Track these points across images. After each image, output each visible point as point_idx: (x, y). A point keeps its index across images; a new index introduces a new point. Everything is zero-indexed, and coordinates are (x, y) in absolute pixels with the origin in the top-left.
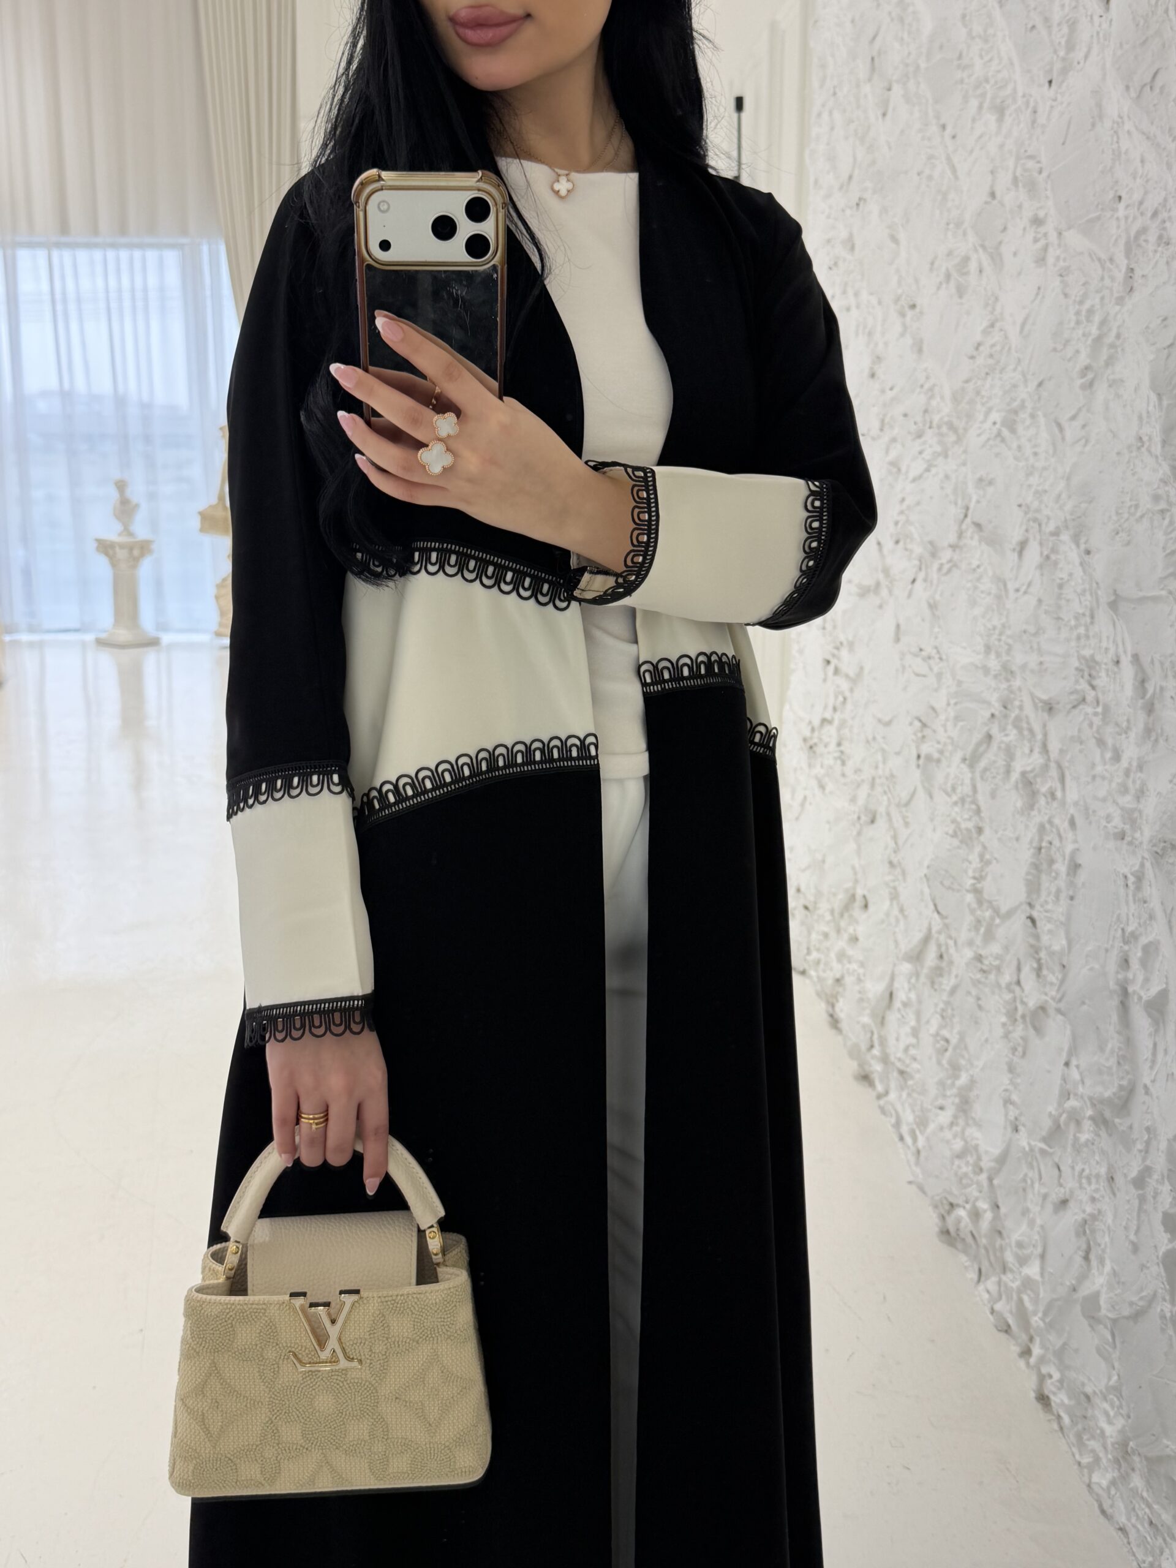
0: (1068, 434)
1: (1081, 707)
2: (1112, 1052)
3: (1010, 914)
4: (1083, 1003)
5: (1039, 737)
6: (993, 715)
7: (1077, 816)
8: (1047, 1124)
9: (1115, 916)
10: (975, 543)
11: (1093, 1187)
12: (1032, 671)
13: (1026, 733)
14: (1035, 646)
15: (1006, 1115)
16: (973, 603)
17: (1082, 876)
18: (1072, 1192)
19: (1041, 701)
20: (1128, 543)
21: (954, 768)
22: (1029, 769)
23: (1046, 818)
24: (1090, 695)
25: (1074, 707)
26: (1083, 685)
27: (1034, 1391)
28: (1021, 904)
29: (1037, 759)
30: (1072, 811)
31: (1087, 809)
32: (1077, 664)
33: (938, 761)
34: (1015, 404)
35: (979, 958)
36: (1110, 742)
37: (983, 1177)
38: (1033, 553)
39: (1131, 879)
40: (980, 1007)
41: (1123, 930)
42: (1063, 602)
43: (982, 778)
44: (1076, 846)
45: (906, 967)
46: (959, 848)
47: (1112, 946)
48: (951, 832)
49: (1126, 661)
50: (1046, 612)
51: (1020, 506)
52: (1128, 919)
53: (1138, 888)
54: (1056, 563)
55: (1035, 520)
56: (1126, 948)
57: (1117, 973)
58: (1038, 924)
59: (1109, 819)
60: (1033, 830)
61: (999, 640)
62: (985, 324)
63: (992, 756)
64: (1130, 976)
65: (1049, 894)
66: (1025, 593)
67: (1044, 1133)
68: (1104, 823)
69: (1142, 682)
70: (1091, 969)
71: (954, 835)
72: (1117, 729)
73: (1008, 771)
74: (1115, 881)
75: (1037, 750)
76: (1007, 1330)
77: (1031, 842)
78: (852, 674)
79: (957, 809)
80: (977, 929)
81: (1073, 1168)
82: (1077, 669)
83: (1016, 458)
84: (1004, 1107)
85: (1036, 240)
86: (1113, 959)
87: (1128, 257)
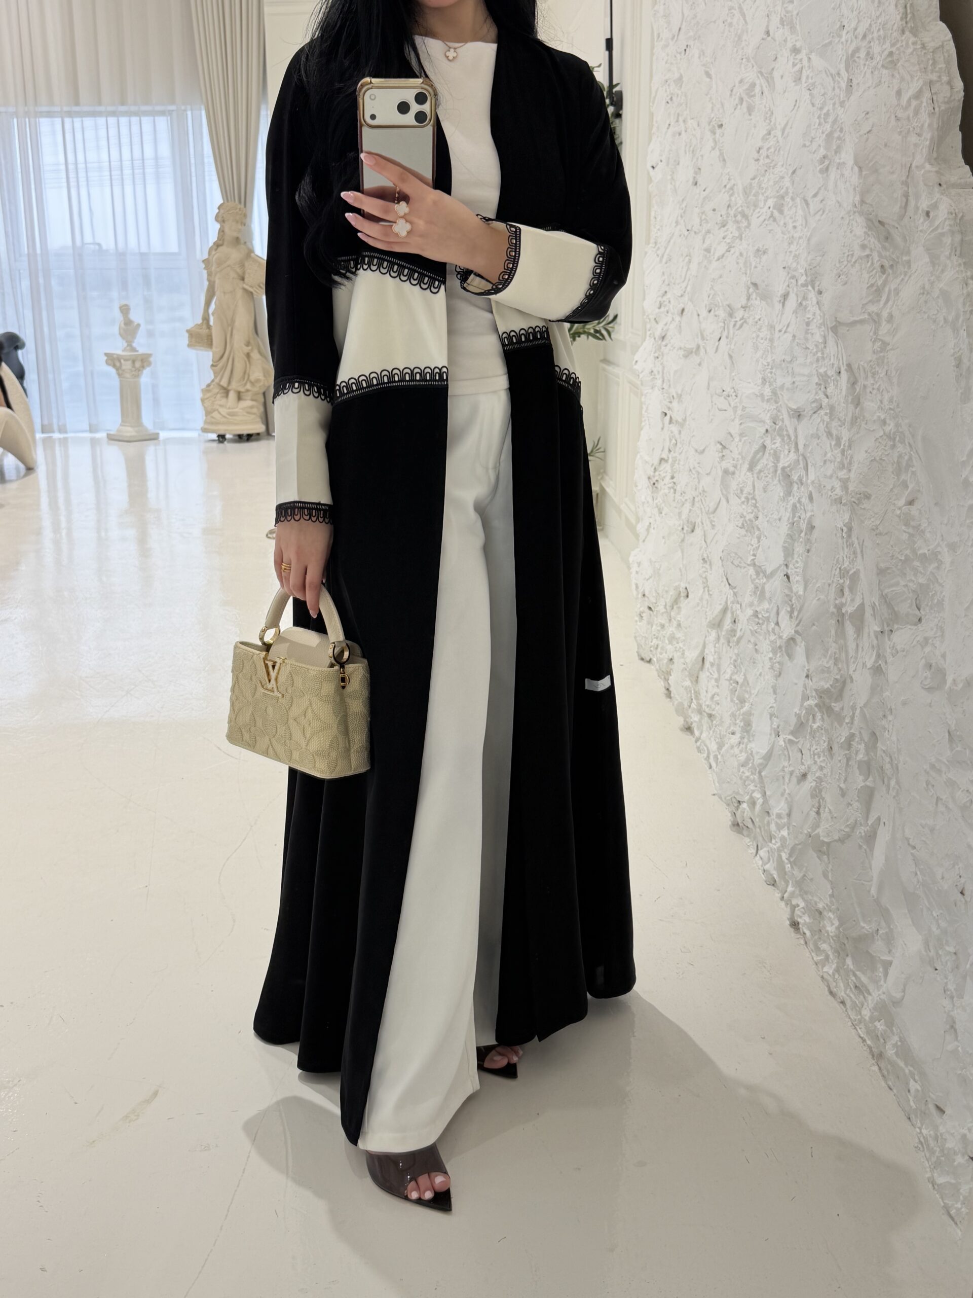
0: (812, 208)
1: (818, 411)
2: (831, 657)
3: (773, 574)
4: (814, 625)
5: (793, 438)
6: (767, 431)
7: (813, 492)
8: (793, 721)
9: (836, 560)
10: (758, 302)
11: (821, 759)
12: (788, 389)
13: (786, 438)
14: (790, 371)
15: (772, 723)
16: (756, 348)
17: (816, 534)
18: (809, 768)
19: (792, 410)
20: (846, 284)
21: (743, 476)
22: (786, 465)
23: (797, 499)
24: (825, 401)
25: (814, 413)
26: (821, 395)
27: (788, 919)
28: (780, 566)
29: (793, 456)
30: (810, 489)
31: (820, 485)
32: (817, 380)
33: (733, 473)
34: (782, 192)
35: (756, 614)
36: (834, 432)
37: (757, 775)
38: (792, 302)
39: (845, 529)
40: (756, 650)
41: (840, 568)
42: (809, 336)
43: (758, 477)
44: (813, 513)
45: (712, 634)
46: (745, 536)
47: (833, 581)
48: (740, 525)
49: (843, 370)
50: (798, 344)
51: (784, 268)
52: (843, 560)
53: (849, 536)
54: (806, 307)
55: (793, 277)
56: (842, 581)
57: (836, 599)
58: (791, 578)
59: (833, 489)
60: (788, 512)
61: (771, 373)
62: (765, 132)
63: (766, 461)
64: (843, 600)
65: (797, 554)
66: (785, 332)
67: (792, 728)
68: (830, 493)
69: (853, 382)
70: (819, 599)
71: (743, 527)
72: (839, 423)
73: (775, 469)
74: (836, 535)
75: (793, 450)
76: (773, 882)
77: (789, 519)
78: (680, 420)
79: (744, 506)
80: (755, 594)
81: (810, 750)
82: (817, 384)
83: (783, 233)
84: (771, 718)
85: (794, 65)
86: (834, 590)
87: (847, 71)
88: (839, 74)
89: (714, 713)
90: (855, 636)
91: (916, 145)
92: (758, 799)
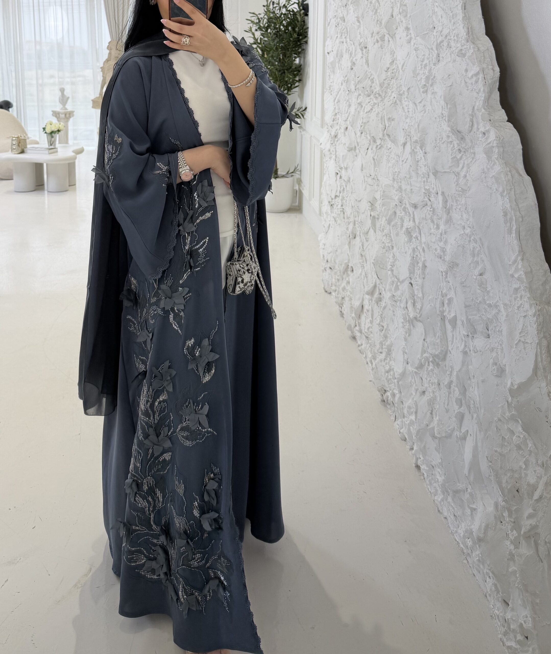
0: (418, 107)
1: (426, 207)
2: (438, 337)
3: (403, 281)
4: (428, 318)
5: (412, 216)
6: (396, 205)
7: (425, 247)
8: (417, 362)
9: (439, 286)
10: (388, 140)
12: (408, 192)
13: (408, 213)
14: (409, 183)
15: (404, 357)
16: (389, 161)
17: (427, 271)
18: (426, 388)
19: (412, 204)
20: (439, 152)
21: (383, 222)
22: (409, 227)
23: (415, 247)
24: (429, 203)
25: (423, 207)
26: (426, 199)
27: (414, 464)
28: (407, 278)
30: (423, 245)
31: (429, 245)
32: (424, 191)
33: (378, 219)
34: (401, 92)
35: (393, 296)
36: (436, 222)
37: (396, 381)
38: (409, 148)
39: (444, 274)
40: (394, 315)
41: (442, 291)
42: (419, 168)
43: (393, 228)
44: (425, 259)
45: (367, 297)
46: (386, 253)
47: (438, 298)
48: (382, 247)
49: (440, 193)
50: (413, 170)
51: (403, 129)
52: (443, 288)
53: (446, 277)
54: (416, 153)
55: (409, 136)
56: (443, 299)
57: (440, 307)
58: (413, 285)
59: (436, 250)
60: (410, 251)
61: (398, 177)
62: (391, 61)
63: (396, 220)
64: (444, 309)
65: (417, 275)
66: (406, 162)
67: (416, 366)
68: (434, 251)
69: (445, 201)
70: (431, 306)
71: (384, 248)
72: (438, 217)
73: (402, 226)
74: (439, 274)
75: (411, 221)
76: (405, 440)
77: (410, 254)
79: (384, 238)
80: (393, 285)
81: (427, 379)
82: (424, 193)
83: (402, 112)
84: (403, 354)
85: (407, 36)
86: (438, 302)
87: (437, 49)
88: (432, 49)
89: (369, 336)
90: (452, 330)
91: (476, 98)
92: (397, 394)
